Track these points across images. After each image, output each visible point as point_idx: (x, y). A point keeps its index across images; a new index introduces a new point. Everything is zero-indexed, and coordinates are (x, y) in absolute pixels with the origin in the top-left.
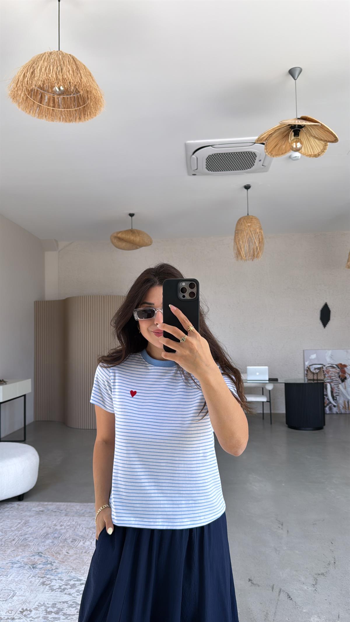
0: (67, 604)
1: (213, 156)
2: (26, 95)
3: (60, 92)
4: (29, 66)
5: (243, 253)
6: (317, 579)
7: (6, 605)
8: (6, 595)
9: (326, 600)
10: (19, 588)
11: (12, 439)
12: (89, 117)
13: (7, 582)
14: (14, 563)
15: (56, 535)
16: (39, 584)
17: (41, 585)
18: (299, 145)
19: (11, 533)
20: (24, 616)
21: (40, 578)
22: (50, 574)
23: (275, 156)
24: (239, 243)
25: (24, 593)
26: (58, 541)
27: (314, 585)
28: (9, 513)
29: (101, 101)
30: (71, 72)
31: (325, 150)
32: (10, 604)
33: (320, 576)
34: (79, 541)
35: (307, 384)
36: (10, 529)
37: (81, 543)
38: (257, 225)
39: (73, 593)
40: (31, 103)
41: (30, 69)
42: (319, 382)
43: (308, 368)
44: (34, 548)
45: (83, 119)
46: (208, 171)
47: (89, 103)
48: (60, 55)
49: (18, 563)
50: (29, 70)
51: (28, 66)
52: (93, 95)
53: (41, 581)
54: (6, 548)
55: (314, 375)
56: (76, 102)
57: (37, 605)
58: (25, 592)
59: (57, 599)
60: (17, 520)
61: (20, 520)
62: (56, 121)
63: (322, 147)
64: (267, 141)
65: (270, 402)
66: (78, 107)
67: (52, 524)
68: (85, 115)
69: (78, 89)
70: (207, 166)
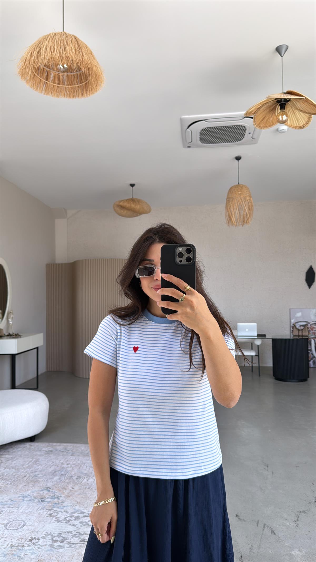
0: (71, 534)
1: (207, 129)
2: (34, 73)
3: (64, 70)
4: (36, 46)
5: (234, 219)
6: (298, 516)
7: (17, 533)
8: (17, 525)
9: (306, 535)
10: (29, 519)
11: (27, 386)
12: (90, 93)
13: (19, 513)
14: (25, 497)
15: (63, 473)
16: (47, 515)
17: (48, 516)
18: (285, 118)
19: (23, 470)
20: (33, 544)
21: (47, 511)
22: (57, 507)
23: (263, 128)
24: (230, 210)
25: (33, 524)
26: (64, 478)
27: (295, 521)
28: (21, 452)
29: (101, 78)
30: (73, 51)
31: (309, 122)
32: (20, 533)
33: (301, 513)
34: (84, 478)
35: (292, 339)
36: (22, 466)
37: (85, 480)
38: (247, 193)
39: (77, 524)
40: (38, 81)
41: (37, 48)
42: (304, 337)
43: (294, 325)
44: (43, 484)
45: (85, 95)
46: (202, 144)
47: (90, 80)
48: (64, 35)
49: (29, 497)
50: (35, 50)
51: (34, 46)
52: (94, 71)
53: (49, 513)
54: (19, 483)
55: (300, 331)
56: (79, 79)
57: (44, 535)
58: (34, 522)
59: (62, 529)
60: (29, 459)
61: (32, 458)
62: (61, 97)
63: (307, 119)
64: (256, 114)
65: (258, 356)
66: (81, 83)
67: (59, 463)
68: (87, 90)
69: (80, 67)
70: (201, 139)
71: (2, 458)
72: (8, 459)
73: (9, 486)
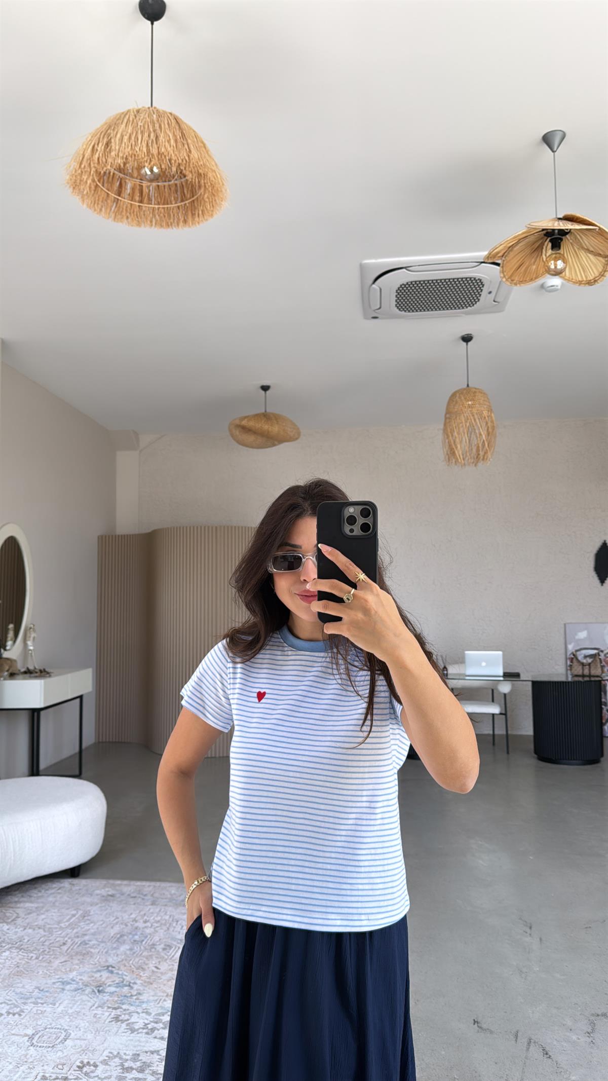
0: (159, 1055)
1: (409, 285)
2: (96, 182)
3: (152, 177)
4: (102, 132)
5: (459, 452)
6: (594, 1024)
7: (52, 1054)
8: (53, 1038)
10: (75, 1025)
11: (60, 770)
12: (201, 219)
13: (55, 1015)
14: (65, 983)
15: (136, 937)
16: (109, 1019)
17: (112, 1021)
18: (560, 264)
19: (60, 933)
20: (85, 1075)
21: (110, 1010)
22: (129, 1002)
23: (519, 284)
24: (452, 436)
25: (83, 1035)
26: (140, 948)
27: (588, 1033)
28: (55, 897)
29: (221, 191)
30: (172, 142)
31: (606, 273)
32: (60, 1054)
33: (599, 1017)
34: (177, 948)
35: (571, 682)
36: (58, 925)
38: (485, 405)
40: (102, 196)
41: (104, 137)
42: (593, 679)
43: (574, 655)
44: (100, 958)
45: (191, 222)
46: (400, 312)
47: (201, 194)
48: (154, 113)
49: (73, 982)
50: (101, 140)
51: (99, 134)
52: (208, 181)
53: (112, 1015)
54: (53, 957)
55: (585, 667)
56: (179, 193)
57: (107, 1056)
58: (85, 1032)
59: (140, 1046)
60: (70, 910)
61: (75, 910)
62: (145, 227)
63: (601, 267)
64: (505, 258)
65: (505, 714)
66: (182, 201)
67: (129, 918)
68: (195, 214)
69: (184, 172)
70: (398, 303)
71: (19, 908)
72: (29, 911)
73: (35, 961)
